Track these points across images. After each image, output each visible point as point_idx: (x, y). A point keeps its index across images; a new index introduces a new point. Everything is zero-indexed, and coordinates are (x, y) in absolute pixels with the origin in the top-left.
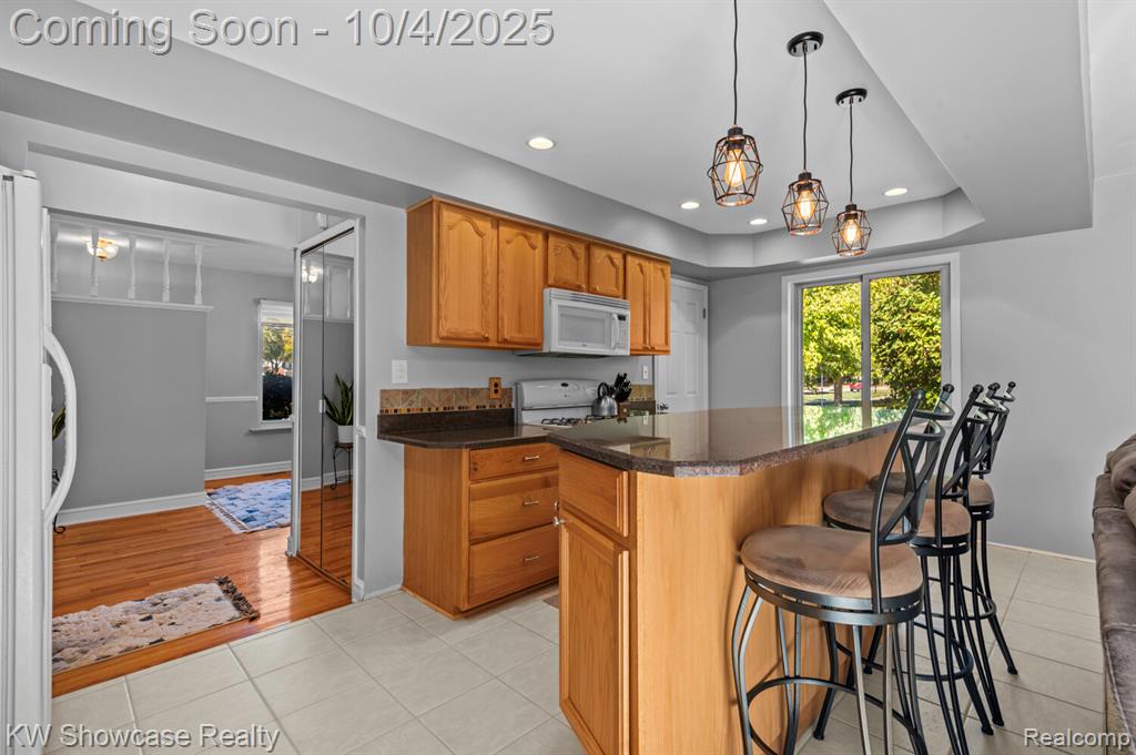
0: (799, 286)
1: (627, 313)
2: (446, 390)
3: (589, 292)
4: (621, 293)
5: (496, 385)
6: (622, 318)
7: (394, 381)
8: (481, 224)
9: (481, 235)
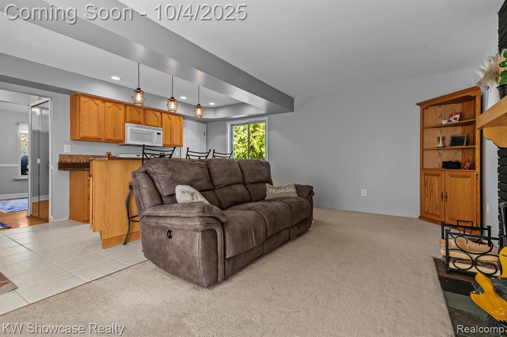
0: (232, 125)
1: (161, 132)
2: (87, 156)
3: (145, 125)
4: (160, 125)
5: (109, 155)
6: (159, 134)
7: (65, 151)
8: (97, 102)
9: (97, 105)
